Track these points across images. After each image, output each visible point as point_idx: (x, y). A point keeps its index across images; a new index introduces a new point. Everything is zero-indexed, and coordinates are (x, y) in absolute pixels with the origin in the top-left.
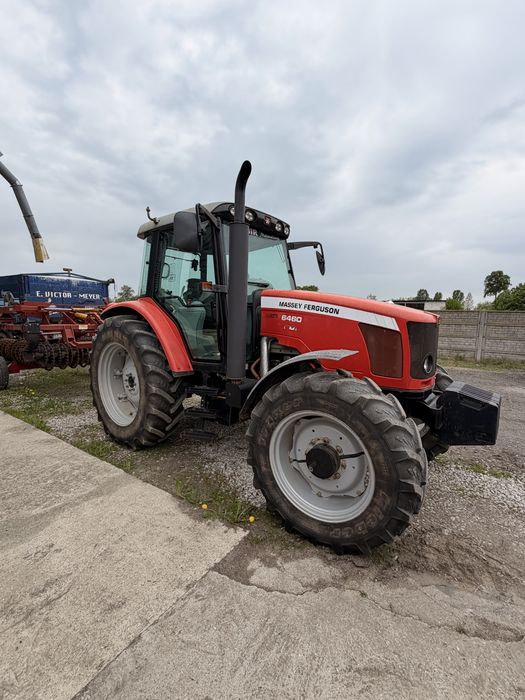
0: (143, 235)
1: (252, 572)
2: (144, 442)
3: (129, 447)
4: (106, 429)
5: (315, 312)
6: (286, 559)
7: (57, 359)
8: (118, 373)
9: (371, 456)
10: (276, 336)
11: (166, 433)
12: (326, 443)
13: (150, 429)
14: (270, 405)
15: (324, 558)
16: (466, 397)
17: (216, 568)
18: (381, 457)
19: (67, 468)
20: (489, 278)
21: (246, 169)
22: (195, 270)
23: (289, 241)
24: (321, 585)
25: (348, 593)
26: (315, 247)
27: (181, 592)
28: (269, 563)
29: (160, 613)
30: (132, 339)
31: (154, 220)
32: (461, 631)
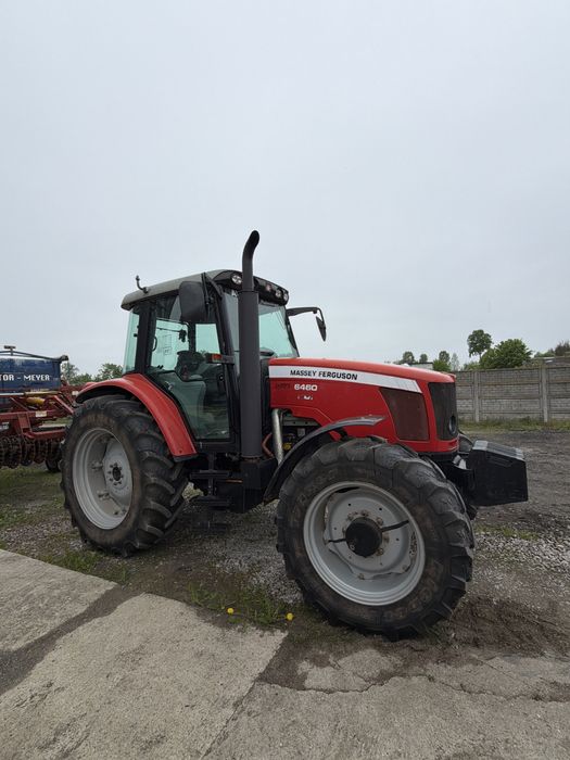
0: (129, 305)
1: (305, 676)
2: (138, 545)
3: (117, 554)
4: (84, 536)
5: (331, 378)
6: (339, 655)
7: (7, 454)
8: (97, 464)
9: (417, 522)
10: (289, 407)
11: (164, 530)
12: (365, 516)
13: (147, 527)
14: (302, 480)
15: (378, 647)
16: (494, 454)
17: (263, 678)
18: (428, 523)
19: (41, 589)
20: (472, 338)
21: (254, 239)
22: (183, 341)
23: (288, 307)
24: (383, 678)
25: (415, 680)
26: (315, 312)
27: (229, 712)
28: (320, 662)
29: (211, 741)
30: (122, 422)
31: (144, 289)
32: (537, 698)
